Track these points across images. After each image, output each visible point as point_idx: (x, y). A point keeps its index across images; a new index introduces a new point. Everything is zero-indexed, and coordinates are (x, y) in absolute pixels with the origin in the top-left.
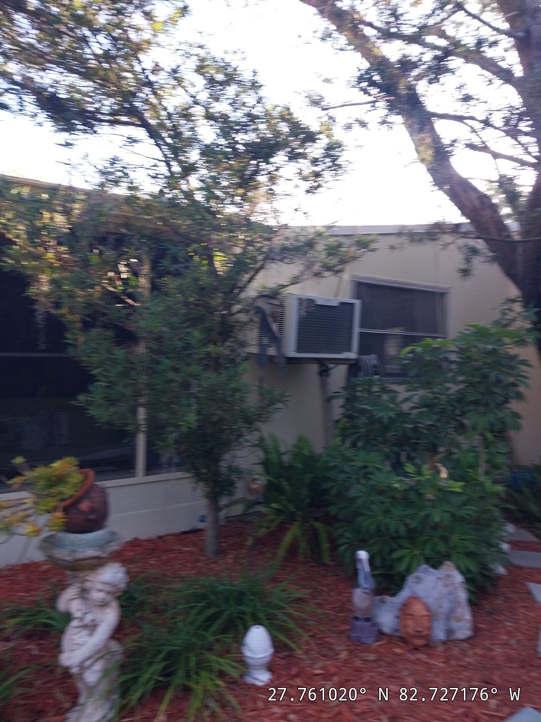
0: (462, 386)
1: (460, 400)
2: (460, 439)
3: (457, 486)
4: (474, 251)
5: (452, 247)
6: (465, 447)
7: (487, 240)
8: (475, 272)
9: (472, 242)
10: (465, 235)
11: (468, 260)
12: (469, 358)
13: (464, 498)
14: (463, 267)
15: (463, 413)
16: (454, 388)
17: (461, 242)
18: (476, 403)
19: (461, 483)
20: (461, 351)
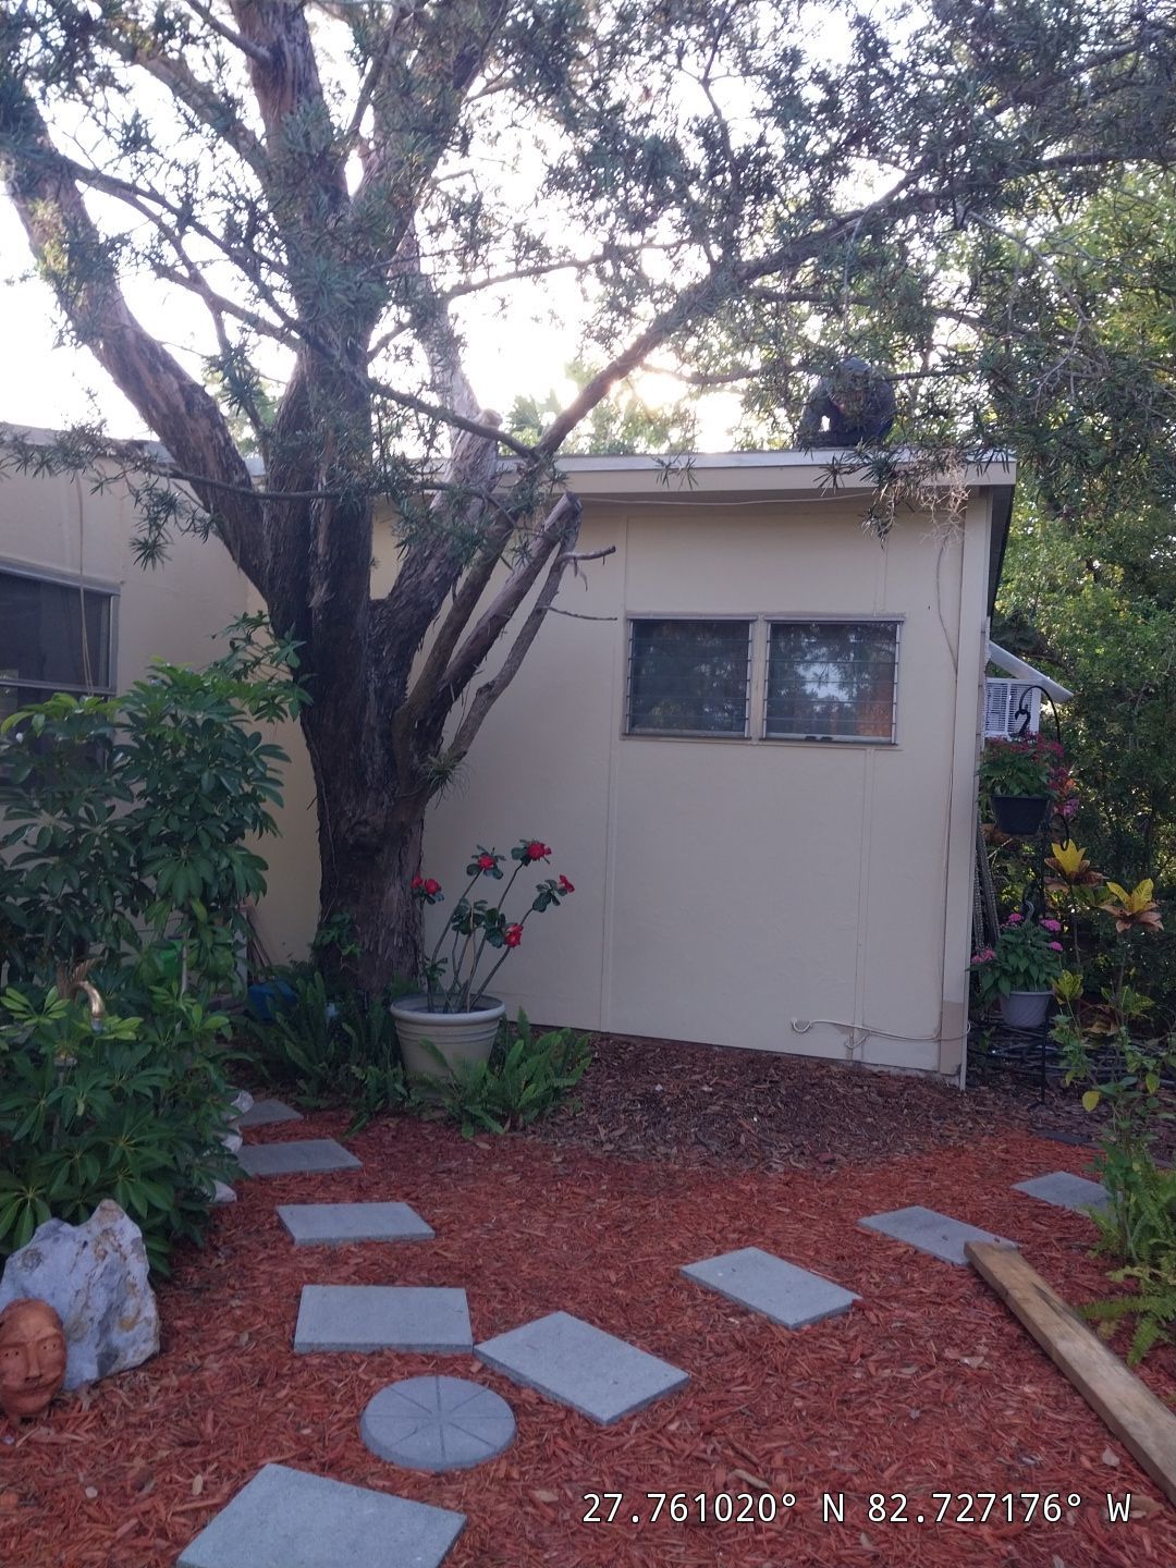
0: (140, 804)
1: (135, 837)
3: (127, 1028)
4: (168, 504)
11: (154, 523)
12: (158, 741)
13: (142, 1052)
15: (141, 865)
16: (123, 809)
18: (174, 840)
19: (135, 1021)
20: (138, 725)
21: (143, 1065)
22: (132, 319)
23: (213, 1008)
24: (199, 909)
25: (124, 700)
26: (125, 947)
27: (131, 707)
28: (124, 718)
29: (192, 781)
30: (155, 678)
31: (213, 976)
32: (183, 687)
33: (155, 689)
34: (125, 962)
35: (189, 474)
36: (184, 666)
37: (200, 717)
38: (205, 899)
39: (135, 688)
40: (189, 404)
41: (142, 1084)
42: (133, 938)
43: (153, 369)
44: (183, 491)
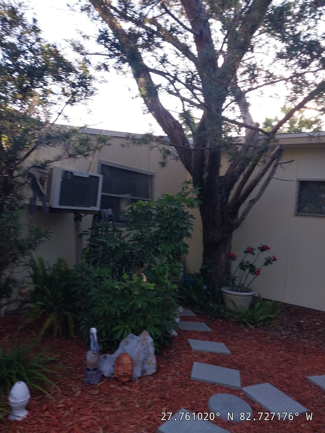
0: (158, 229)
1: (156, 237)
2: (156, 259)
3: (152, 286)
4: (168, 152)
5: (156, 149)
6: (158, 263)
7: (176, 147)
8: (168, 164)
9: (167, 147)
10: (164, 143)
11: (165, 157)
12: (163, 213)
13: (155, 293)
14: (162, 161)
15: (158, 244)
16: (154, 230)
17: (161, 146)
18: (165, 238)
19: (154, 284)
20: (158, 209)
21: (156, 296)
22: (161, 105)
23: (173, 283)
24: (171, 257)
25: (155, 202)
26: (153, 265)
27: (157, 204)
28: (155, 207)
29: (171, 223)
30: (163, 197)
31: (174, 274)
32: (170, 200)
33: (163, 200)
34: (153, 269)
35: (174, 145)
36: (170, 194)
37: (173, 207)
38: (173, 254)
39: (158, 199)
40: (175, 126)
41: (155, 301)
42: (155, 263)
43: (166, 118)
44: (172, 149)
